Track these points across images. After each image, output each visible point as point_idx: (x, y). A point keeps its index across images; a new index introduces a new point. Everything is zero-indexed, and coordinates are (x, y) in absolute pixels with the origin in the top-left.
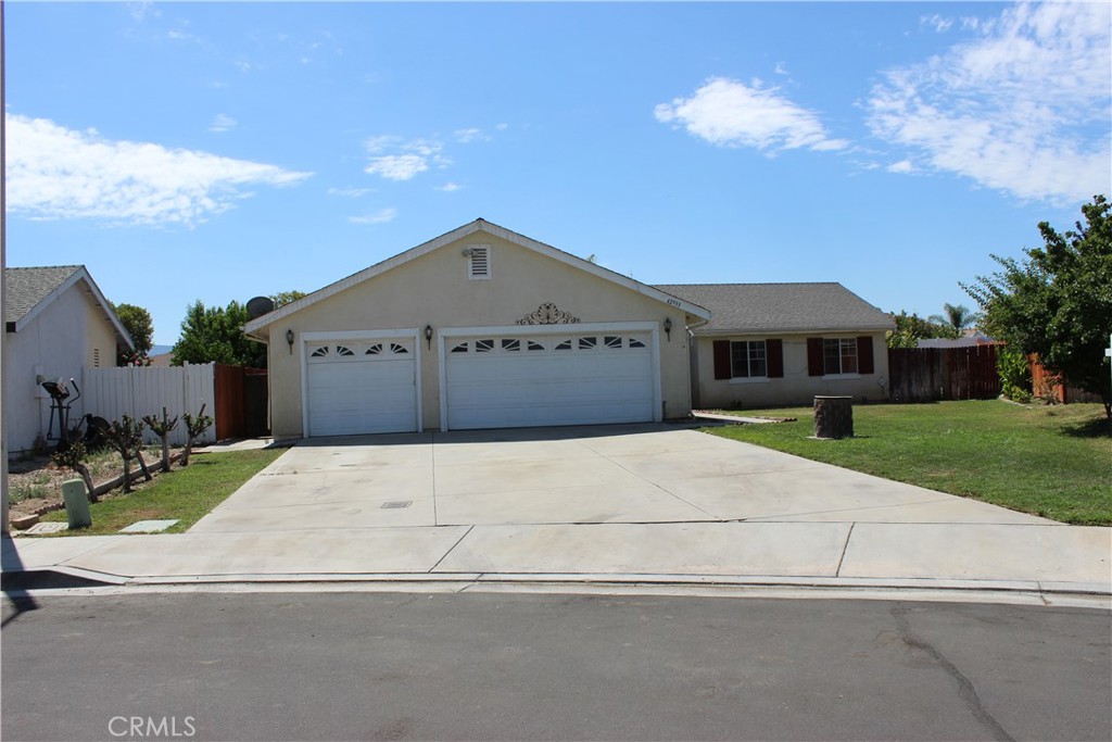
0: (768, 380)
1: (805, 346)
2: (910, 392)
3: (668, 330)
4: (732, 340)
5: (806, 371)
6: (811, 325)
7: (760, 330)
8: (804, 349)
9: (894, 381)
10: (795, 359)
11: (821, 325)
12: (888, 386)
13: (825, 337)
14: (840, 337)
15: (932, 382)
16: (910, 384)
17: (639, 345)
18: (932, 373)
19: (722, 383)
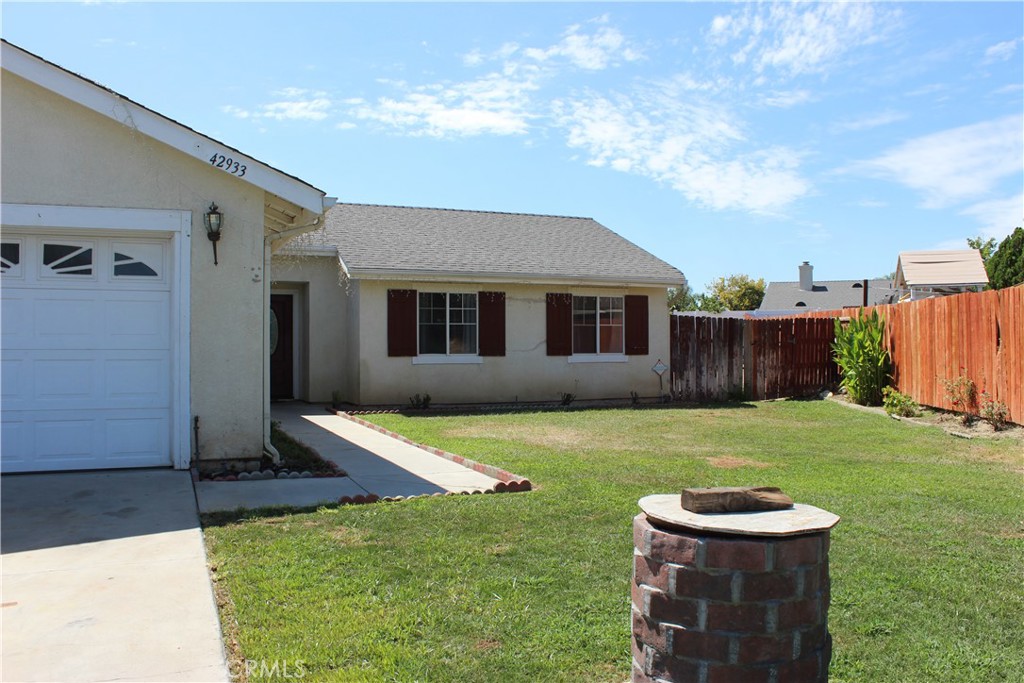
0: (481, 359)
1: (543, 306)
2: (698, 385)
3: (214, 236)
4: (421, 289)
5: (544, 348)
6: (553, 272)
7: (469, 274)
8: (540, 311)
9: (677, 367)
10: (526, 325)
11: (570, 272)
12: (667, 376)
13: (576, 293)
14: (598, 294)
15: (730, 371)
16: (699, 372)
17: (141, 269)
18: (731, 355)
19: (401, 362)
